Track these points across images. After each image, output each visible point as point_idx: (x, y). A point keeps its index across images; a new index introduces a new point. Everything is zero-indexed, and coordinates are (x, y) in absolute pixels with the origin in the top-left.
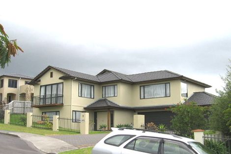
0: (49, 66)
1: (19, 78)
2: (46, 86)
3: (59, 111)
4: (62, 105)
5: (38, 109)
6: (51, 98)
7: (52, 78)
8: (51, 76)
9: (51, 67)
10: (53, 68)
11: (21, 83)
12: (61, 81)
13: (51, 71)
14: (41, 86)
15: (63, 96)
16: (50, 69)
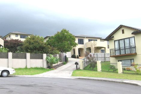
0: (121, 25)
1: (84, 37)
2: (119, 40)
3: (133, 59)
4: (136, 54)
5: (114, 58)
6: (125, 49)
7: (124, 34)
8: (123, 32)
9: (122, 25)
10: (124, 26)
11: (86, 41)
12: (133, 35)
13: (122, 29)
14: (115, 41)
15: (135, 47)
16: (121, 27)
